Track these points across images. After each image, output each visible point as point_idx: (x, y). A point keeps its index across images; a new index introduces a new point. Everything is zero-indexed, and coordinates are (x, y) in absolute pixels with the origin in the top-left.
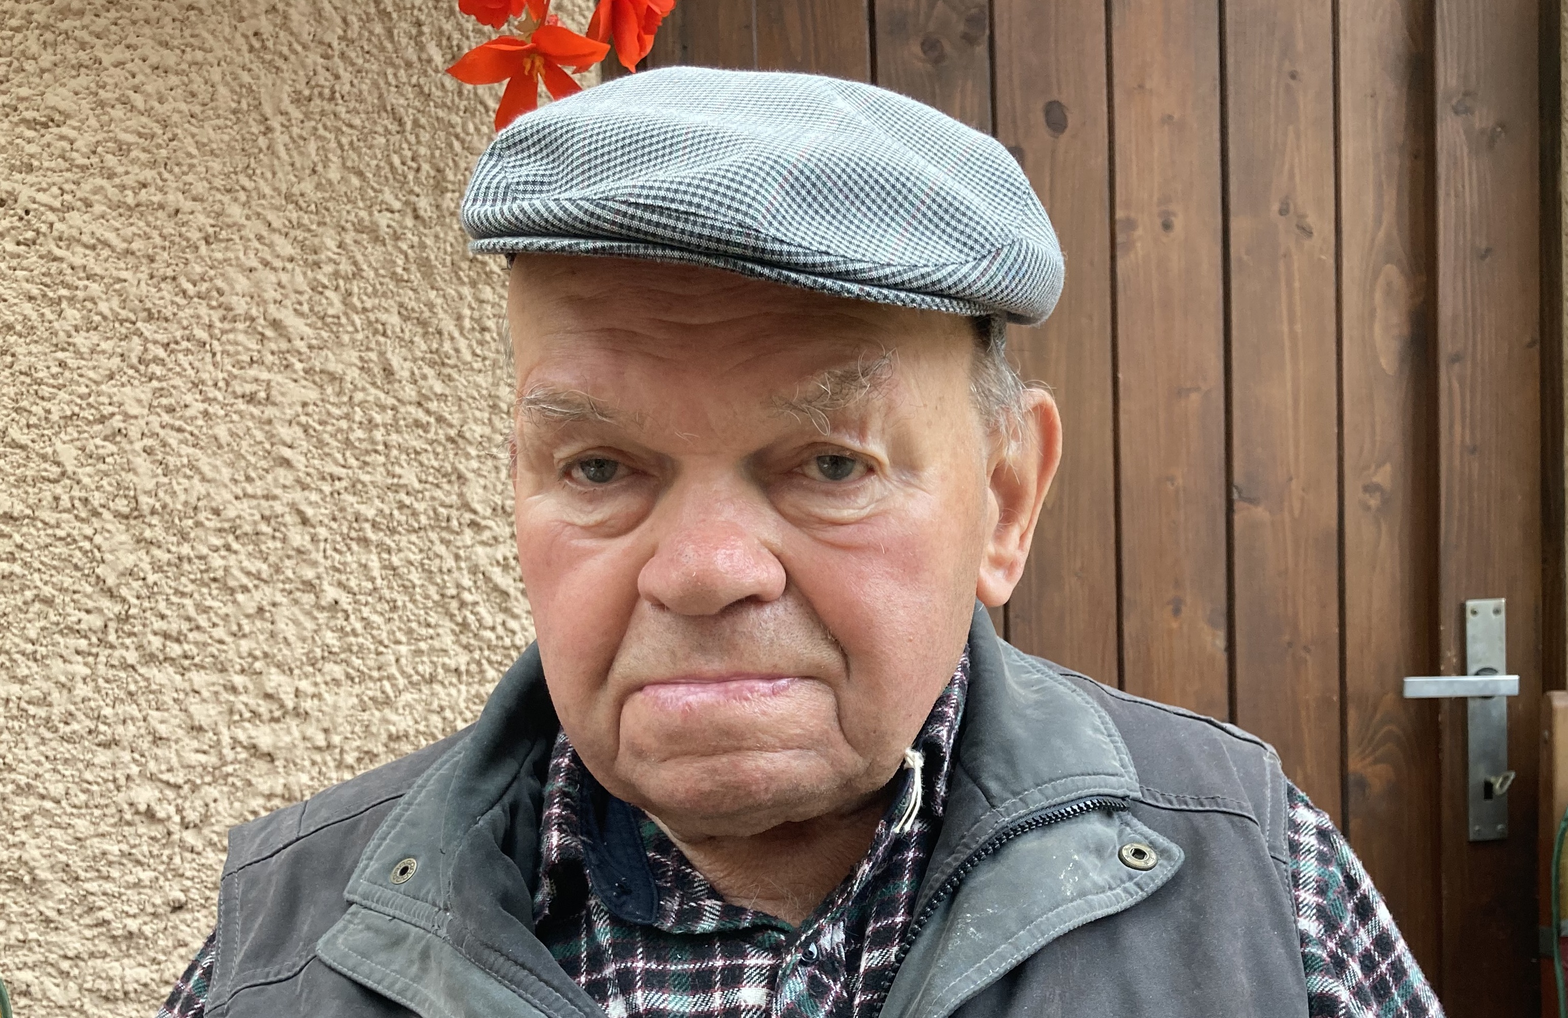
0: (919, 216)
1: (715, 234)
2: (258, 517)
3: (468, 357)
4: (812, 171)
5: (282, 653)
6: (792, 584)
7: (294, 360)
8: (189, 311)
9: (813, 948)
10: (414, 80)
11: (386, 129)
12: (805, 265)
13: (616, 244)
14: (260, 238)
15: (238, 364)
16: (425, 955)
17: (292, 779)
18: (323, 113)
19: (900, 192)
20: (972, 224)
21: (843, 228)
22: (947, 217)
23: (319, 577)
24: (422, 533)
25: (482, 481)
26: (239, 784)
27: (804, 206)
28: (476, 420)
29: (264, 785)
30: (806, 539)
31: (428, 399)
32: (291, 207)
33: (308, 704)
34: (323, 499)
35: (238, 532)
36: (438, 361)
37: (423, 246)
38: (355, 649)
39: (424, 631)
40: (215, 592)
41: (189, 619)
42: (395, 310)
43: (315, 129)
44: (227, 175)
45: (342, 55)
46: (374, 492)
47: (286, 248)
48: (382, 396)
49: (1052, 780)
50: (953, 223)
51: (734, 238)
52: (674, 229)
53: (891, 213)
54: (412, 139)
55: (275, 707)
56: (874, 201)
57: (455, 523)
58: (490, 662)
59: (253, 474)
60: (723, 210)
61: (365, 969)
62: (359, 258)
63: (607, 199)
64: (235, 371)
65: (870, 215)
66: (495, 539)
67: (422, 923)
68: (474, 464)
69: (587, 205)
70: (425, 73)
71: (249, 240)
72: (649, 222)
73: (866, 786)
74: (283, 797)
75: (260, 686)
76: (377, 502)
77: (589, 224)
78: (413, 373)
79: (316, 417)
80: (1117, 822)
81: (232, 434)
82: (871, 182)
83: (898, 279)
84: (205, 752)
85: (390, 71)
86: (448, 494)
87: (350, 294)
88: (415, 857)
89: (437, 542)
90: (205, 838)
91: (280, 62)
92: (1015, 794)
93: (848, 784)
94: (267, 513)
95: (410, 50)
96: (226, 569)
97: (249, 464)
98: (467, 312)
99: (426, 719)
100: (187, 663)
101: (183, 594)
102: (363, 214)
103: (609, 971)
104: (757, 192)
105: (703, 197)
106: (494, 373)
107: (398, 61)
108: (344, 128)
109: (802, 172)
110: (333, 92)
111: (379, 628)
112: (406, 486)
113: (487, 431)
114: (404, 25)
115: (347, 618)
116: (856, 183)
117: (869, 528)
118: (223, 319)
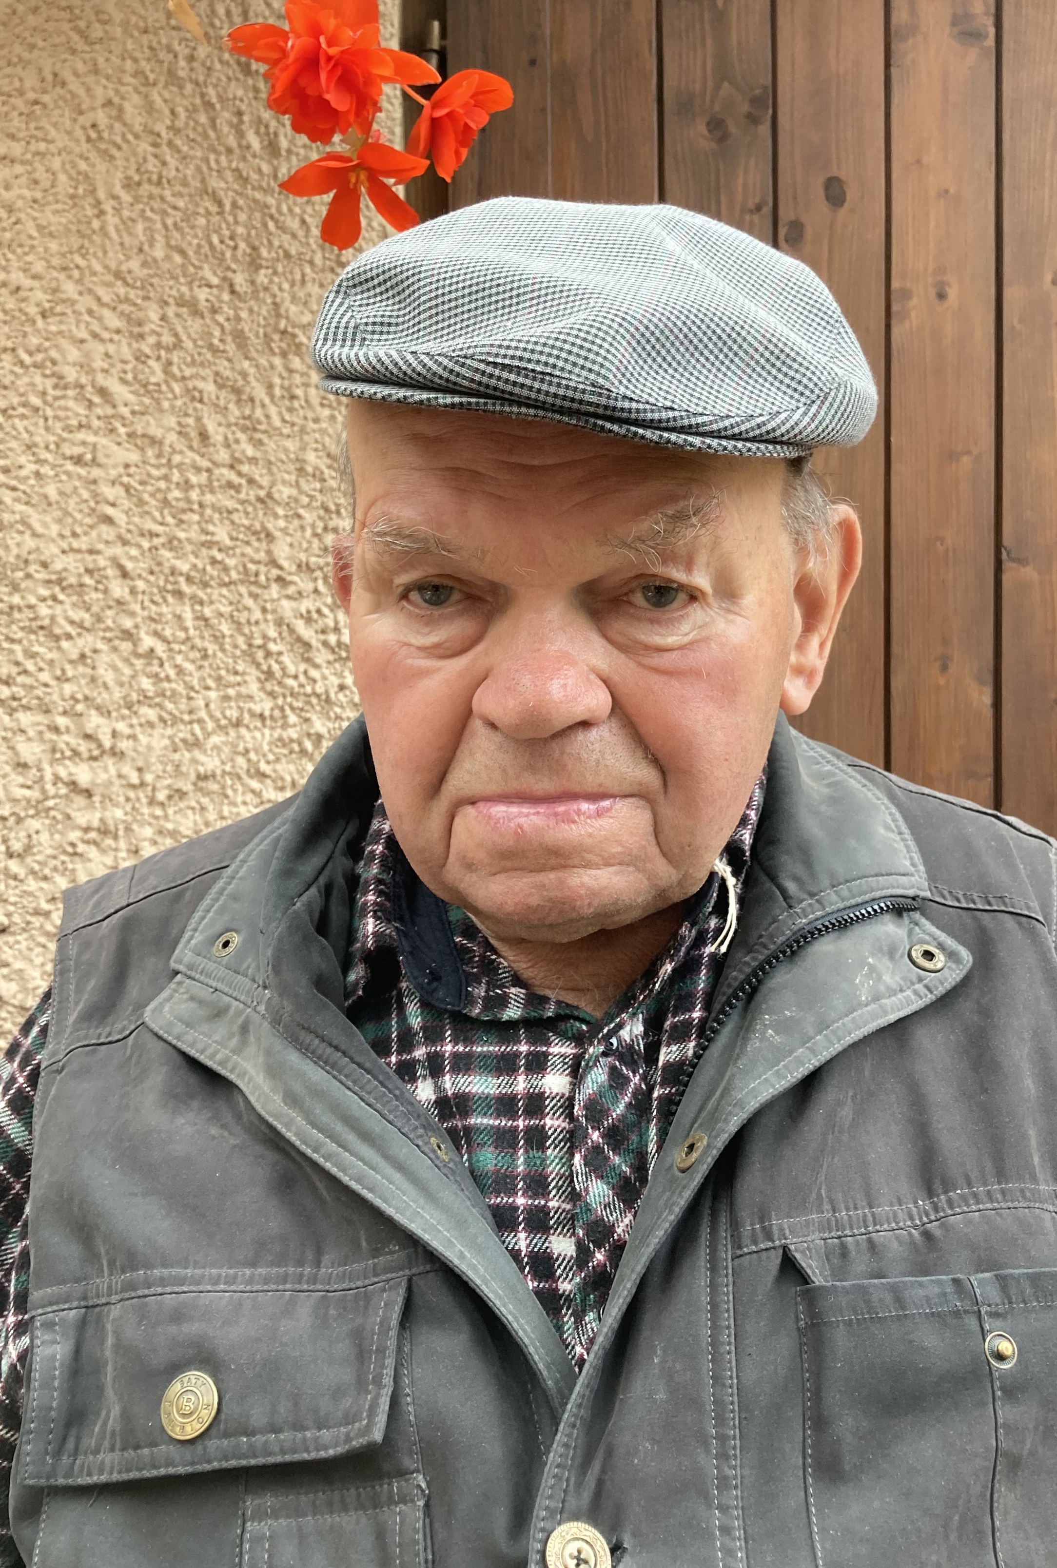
0: (752, 363)
1: (570, 393)
2: (82, 570)
3: (277, 423)
4: (657, 326)
5: (103, 697)
6: (618, 708)
7: (117, 424)
8: (26, 380)
9: (614, 1041)
10: (234, 165)
11: (207, 209)
12: (652, 421)
13: (473, 400)
14: (90, 312)
15: (68, 429)
16: (244, 1029)
17: (108, 814)
18: (151, 197)
19: (735, 341)
20: (802, 370)
21: (684, 381)
22: (778, 364)
23: (137, 627)
24: (232, 587)
25: (289, 539)
26: (59, 817)
27: (649, 361)
28: (284, 482)
29: (82, 819)
30: (632, 665)
31: (240, 462)
32: (119, 283)
33: (124, 745)
34: (143, 554)
35: (64, 584)
36: (250, 427)
37: (238, 319)
38: (168, 693)
39: (232, 679)
40: (42, 639)
41: (17, 664)
42: (211, 379)
43: (143, 211)
44: (64, 255)
45: (170, 143)
46: (189, 548)
47: (113, 321)
48: (197, 458)
49: (847, 881)
50: (784, 369)
51: (587, 397)
52: (531, 388)
53: (727, 362)
54: (231, 219)
55: (93, 746)
56: (711, 352)
57: (262, 578)
58: (292, 708)
59: (79, 530)
60: (577, 370)
61: (189, 1038)
62: (180, 329)
63: (465, 357)
64: (65, 435)
65: (708, 365)
66: (300, 593)
67: (242, 998)
68: (282, 523)
69: (445, 362)
70: (244, 159)
71: (80, 314)
72: (507, 381)
73: (678, 896)
74: (99, 830)
75: (80, 726)
76: (192, 558)
77: (447, 380)
78: (226, 438)
79: (137, 477)
80: (906, 920)
81: (61, 493)
82: (709, 333)
83: (736, 430)
84: (29, 787)
85: (212, 157)
86: (257, 551)
87: (170, 363)
88: (236, 931)
89: (246, 595)
90: (27, 866)
91: (114, 151)
92: (812, 895)
93: (661, 894)
94: (91, 566)
95: (231, 138)
96: (53, 618)
97: (75, 520)
98: (277, 381)
99: (232, 760)
100: (15, 704)
101: (13, 641)
102: (184, 289)
103: (420, 1053)
104: (608, 351)
105: (558, 357)
106: (301, 439)
107: (221, 148)
108: (169, 210)
109: (647, 328)
110: (160, 177)
111: (191, 675)
112: (217, 543)
113: (294, 492)
114: (226, 114)
115: (161, 665)
116: (695, 335)
117: (691, 654)
118: (56, 387)
